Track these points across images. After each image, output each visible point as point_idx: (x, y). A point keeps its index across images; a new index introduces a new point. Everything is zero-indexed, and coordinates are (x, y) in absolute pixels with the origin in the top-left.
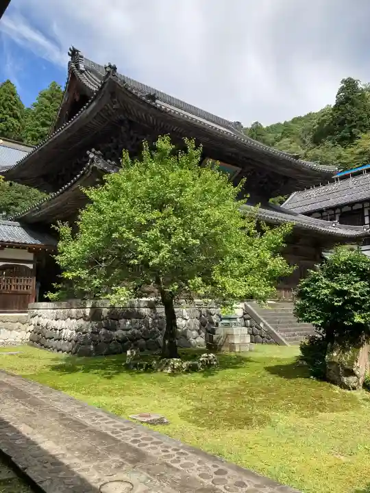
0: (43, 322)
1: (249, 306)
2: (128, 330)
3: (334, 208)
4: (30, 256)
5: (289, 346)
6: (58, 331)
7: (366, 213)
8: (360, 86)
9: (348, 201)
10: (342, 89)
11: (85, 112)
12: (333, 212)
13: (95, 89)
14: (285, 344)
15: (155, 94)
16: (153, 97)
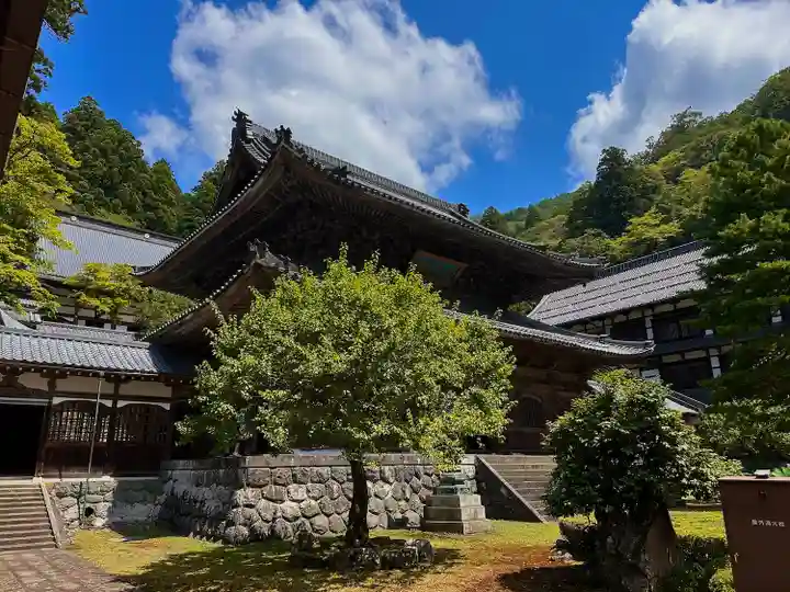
0: (180, 489)
1: (483, 461)
2: (299, 501)
3: (601, 317)
4: (167, 392)
5: (545, 522)
6: (198, 504)
7: (648, 324)
8: (627, 157)
9: (620, 307)
10: (604, 161)
11: (250, 190)
12: (601, 324)
13: (262, 161)
14: (538, 521)
15: (346, 167)
16: (343, 171)
